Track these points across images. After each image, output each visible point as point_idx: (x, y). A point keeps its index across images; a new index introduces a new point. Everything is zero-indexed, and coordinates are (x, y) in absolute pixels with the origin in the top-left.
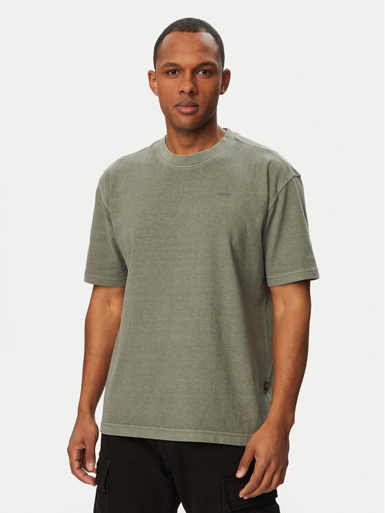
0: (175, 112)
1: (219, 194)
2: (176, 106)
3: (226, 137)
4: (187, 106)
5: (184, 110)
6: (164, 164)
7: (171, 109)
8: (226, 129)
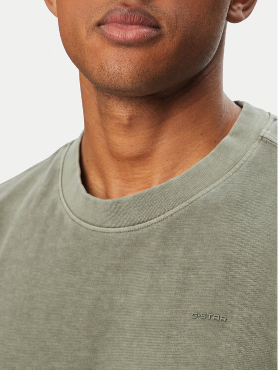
0: (93, 41)
1: (196, 316)
2: (99, 24)
3: (236, 134)
4: (126, 22)
5: (117, 33)
6: (67, 221)
7: (83, 32)
8: (239, 104)
